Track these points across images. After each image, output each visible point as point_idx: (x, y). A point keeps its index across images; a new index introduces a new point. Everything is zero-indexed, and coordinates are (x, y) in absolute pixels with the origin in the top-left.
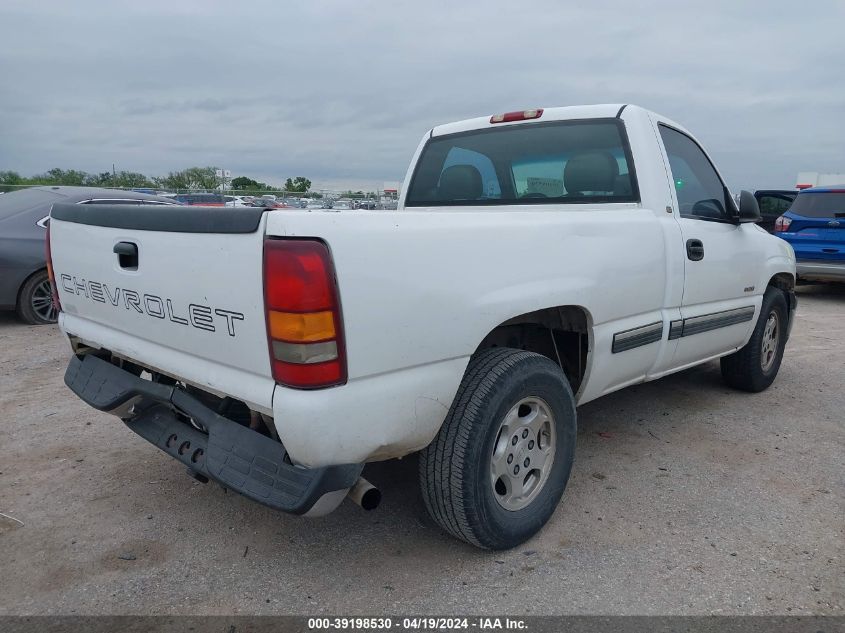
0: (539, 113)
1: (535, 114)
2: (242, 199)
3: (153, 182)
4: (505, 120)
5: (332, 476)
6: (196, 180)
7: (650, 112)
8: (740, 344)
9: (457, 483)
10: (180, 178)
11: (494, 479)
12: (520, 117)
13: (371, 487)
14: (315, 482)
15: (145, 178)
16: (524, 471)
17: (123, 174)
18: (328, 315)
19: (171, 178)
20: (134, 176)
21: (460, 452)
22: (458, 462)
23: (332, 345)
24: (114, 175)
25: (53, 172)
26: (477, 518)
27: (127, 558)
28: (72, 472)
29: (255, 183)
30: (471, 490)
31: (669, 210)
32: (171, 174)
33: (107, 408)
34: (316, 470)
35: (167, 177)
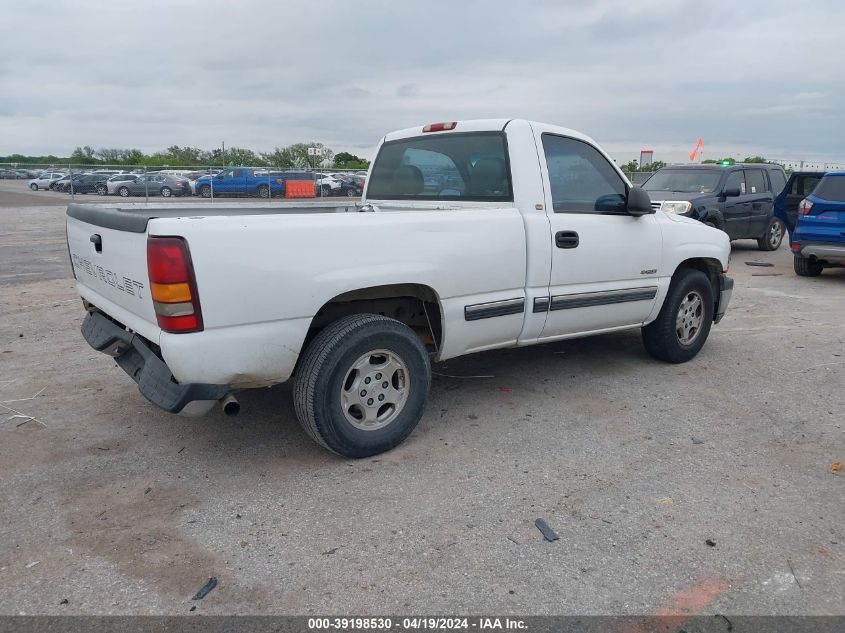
0: (454, 124)
1: (450, 126)
2: (333, 176)
3: (261, 157)
4: (432, 130)
5: (197, 391)
6: (301, 155)
7: (531, 122)
8: (646, 320)
9: (310, 405)
10: (286, 154)
11: (346, 407)
12: (440, 127)
13: (235, 401)
14: (184, 393)
15: (253, 153)
16: (378, 404)
17: (233, 150)
18: (185, 286)
19: (277, 153)
20: (243, 152)
21: (312, 384)
22: (311, 391)
23: (190, 305)
24: (225, 152)
25: (172, 150)
26: (326, 431)
27: (103, 449)
28: (92, 396)
29: (356, 158)
30: (320, 411)
31: (539, 207)
32: (277, 150)
33: (101, 348)
34: (185, 386)
35: (273, 152)
